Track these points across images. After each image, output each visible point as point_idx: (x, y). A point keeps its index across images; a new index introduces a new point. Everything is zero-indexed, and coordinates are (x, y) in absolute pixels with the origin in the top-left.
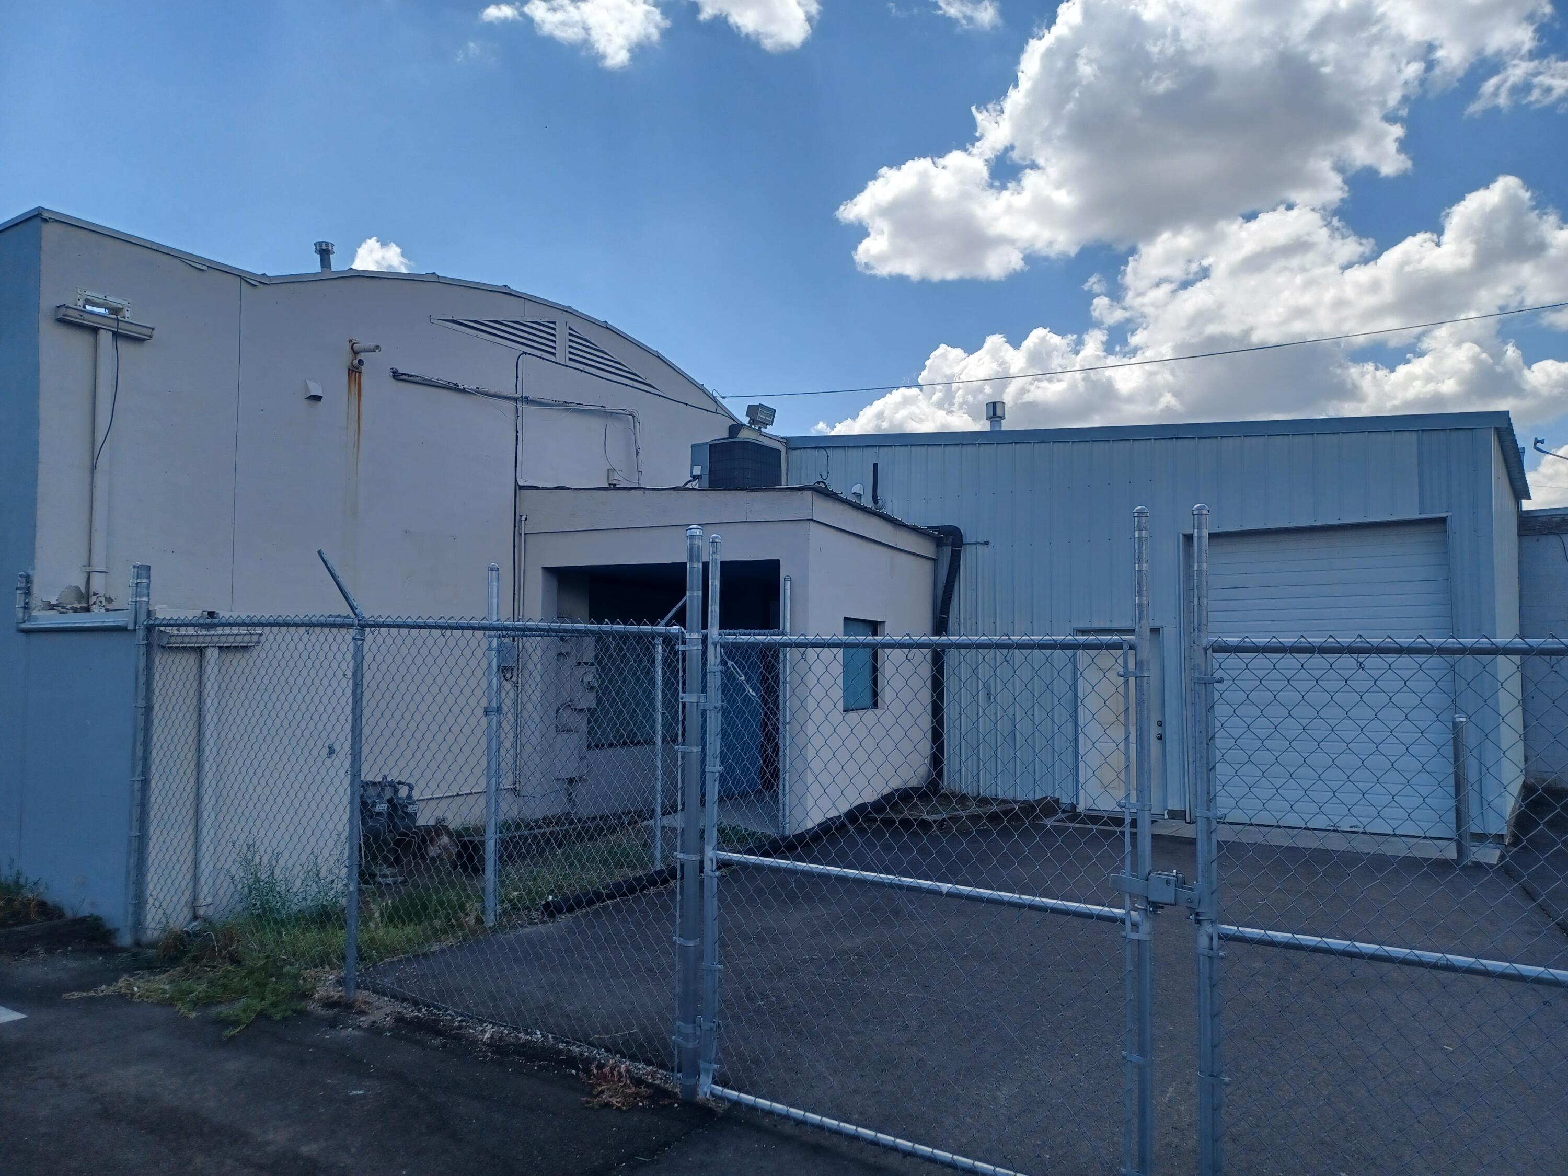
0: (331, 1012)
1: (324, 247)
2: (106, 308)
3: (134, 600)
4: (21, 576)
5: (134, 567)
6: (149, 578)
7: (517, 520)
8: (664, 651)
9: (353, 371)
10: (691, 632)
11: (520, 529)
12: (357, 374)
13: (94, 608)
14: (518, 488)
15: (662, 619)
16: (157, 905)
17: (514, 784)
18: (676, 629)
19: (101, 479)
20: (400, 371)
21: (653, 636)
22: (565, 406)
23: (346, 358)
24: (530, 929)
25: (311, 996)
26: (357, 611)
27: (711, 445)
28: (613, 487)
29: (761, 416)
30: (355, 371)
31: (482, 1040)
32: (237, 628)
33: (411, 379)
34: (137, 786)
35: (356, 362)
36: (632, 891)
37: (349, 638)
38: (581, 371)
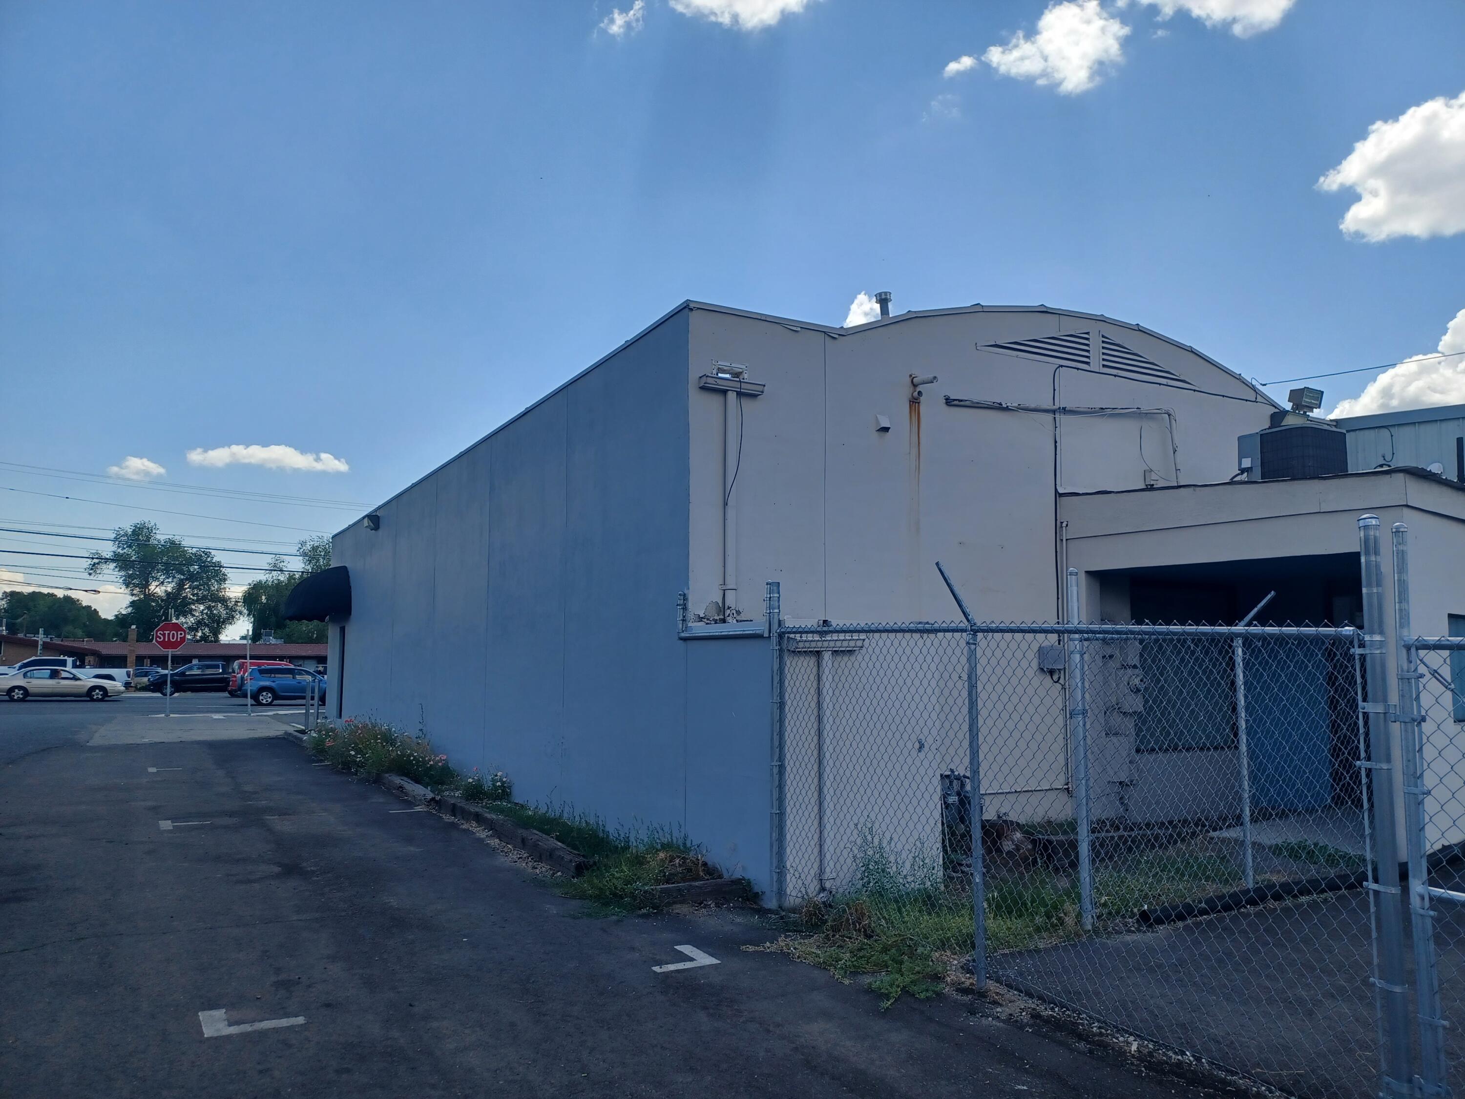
0: (967, 998)
1: (883, 297)
2: (730, 374)
3: (768, 611)
4: (680, 595)
5: (767, 584)
6: (779, 593)
7: (1059, 526)
8: (1244, 653)
9: (913, 402)
10: (1372, 633)
11: (1061, 535)
12: (917, 404)
13: (729, 619)
14: (1058, 495)
15: (1240, 620)
16: (797, 875)
17: (1067, 784)
18: (1350, 631)
19: (731, 513)
20: (951, 398)
21: (1232, 637)
22: (1101, 412)
23: (906, 392)
24: (1128, 938)
25: (944, 979)
26: (970, 618)
27: (1261, 435)
28: (1150, 488)
29: (1306, 400)
30: (914, 402)
31: (1130, 1052)
32: (843, 634)
33: (962, 403)
34: (776, 770)
35: (916, 394)
36: (1227, 908)
37: (963, 644)
38: (1115, 376)
